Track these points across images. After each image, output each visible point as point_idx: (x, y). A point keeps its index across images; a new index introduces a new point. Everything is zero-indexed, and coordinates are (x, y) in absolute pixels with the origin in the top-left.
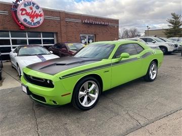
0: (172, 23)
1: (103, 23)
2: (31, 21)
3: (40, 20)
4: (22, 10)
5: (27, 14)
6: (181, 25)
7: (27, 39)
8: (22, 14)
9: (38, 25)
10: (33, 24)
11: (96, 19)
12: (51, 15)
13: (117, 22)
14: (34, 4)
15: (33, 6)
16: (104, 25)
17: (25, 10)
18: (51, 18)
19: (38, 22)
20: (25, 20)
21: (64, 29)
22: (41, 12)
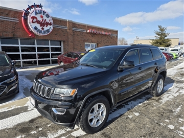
0: (159, 35)
1: (105, 33)
2: (41, 29)
3: (50, 28)
4: (33, 18)
5: (38, 22)
6: (166, 36)
7: (36, 46)
8: (33, 22)
9: (48, 33)
10: (43, 32)
11: (99, 29)
12: (59, 24)
13: (116, 32)
14: (44, 12)
15: (44, 14)
16: (106, 35)
17: (36, 18)
18: (60, 27)
19: (48, 31)
20: (36, 28)
21: (71, 38)
22: (51, 21)
